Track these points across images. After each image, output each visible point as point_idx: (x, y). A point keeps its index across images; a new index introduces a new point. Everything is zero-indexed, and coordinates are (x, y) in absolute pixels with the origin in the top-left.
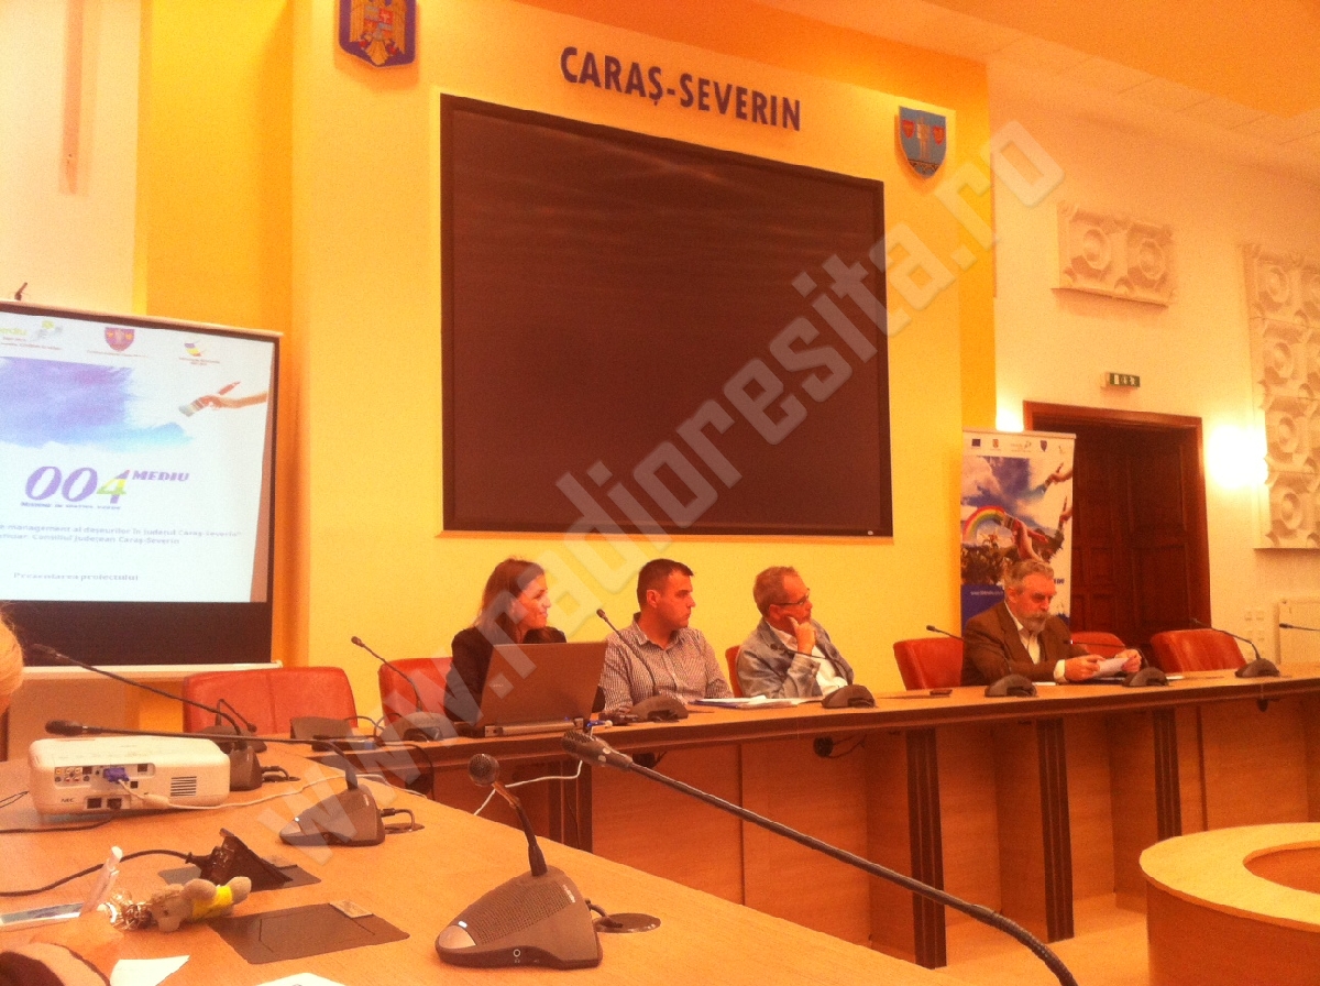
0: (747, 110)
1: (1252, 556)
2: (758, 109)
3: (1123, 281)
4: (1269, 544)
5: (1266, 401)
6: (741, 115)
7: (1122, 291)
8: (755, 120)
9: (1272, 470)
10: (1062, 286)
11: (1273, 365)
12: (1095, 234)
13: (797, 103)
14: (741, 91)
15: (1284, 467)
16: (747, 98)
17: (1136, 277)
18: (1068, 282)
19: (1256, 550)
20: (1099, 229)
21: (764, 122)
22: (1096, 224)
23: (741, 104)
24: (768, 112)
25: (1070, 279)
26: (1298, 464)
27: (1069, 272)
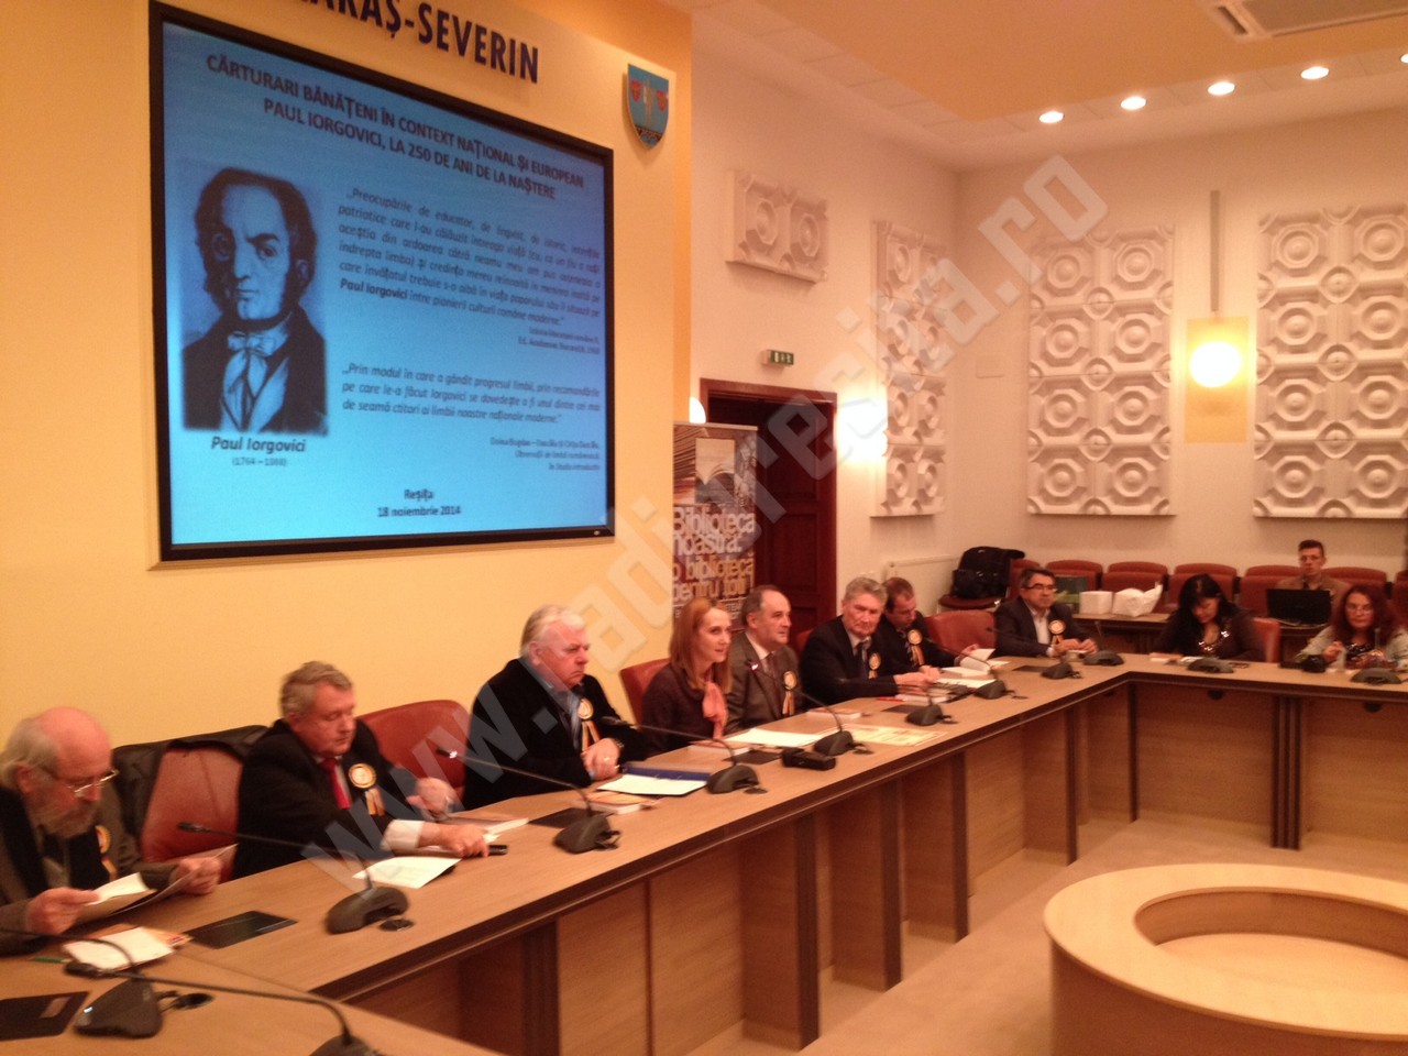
0: (485, 53)
1: (867, 523)
2: (497, 54)
3: (787, 258)
4: (883, 512)
5: (888, 377)
6: (480, 60)
7: (786, 267)
8: (493, 65)
9: (889, 443)
10: (738, 259)
11: (895, 342)
12: (765, 207)
13: (535, 51)
14: (481, 30)
15: (897, 439)
16: (486, 39)
17: (797, 254)
18: (742, 256)
19: (872, 518)
20: (770, 202)
21: (503, 68)
22: (767, 196)
23: (480, 45)
24: (506, 57)
25: (744, 253)
26: (907, 437)
27: (743, 246)
